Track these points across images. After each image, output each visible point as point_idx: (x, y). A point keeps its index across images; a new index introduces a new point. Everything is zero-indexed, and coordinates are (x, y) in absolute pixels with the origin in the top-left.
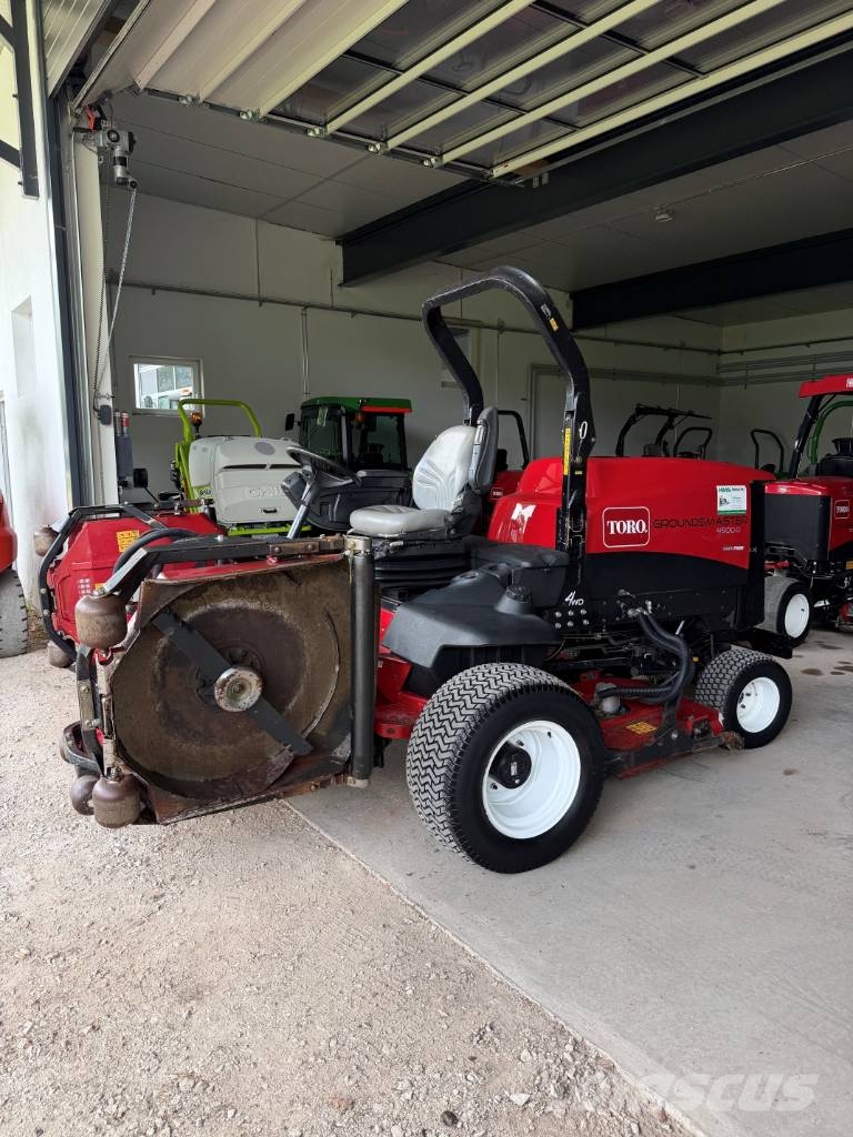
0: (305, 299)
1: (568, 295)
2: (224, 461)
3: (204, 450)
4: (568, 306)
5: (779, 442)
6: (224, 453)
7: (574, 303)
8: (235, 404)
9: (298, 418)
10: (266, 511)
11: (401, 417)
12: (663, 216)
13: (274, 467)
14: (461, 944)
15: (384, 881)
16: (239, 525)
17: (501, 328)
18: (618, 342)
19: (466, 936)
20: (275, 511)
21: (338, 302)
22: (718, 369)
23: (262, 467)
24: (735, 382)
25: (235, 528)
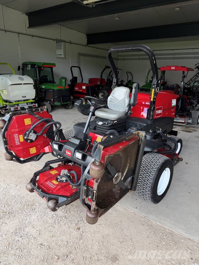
0: (18, 31)
1: (86, 35)
2: (10, 83)
3: (2, 79)
4: (86, 38)
5: (131, 74)
6: (10, 81)
7: (87, 37)
8: (6, 64)
9: (21, 67)
10: (23, 97)
11: (52, 68)
12: (117, 18)
13: (24, 84)
14: (163, 226)
15: (132, 211)
16: (15, 101)
17: (71, 43)
18: (97, 48)
19: (162, 223)
20: (25, 97)
21: (28, 33)
22: (118, 56)
23: (21, 84)
24: (121, 59)
25: (14, 102)
